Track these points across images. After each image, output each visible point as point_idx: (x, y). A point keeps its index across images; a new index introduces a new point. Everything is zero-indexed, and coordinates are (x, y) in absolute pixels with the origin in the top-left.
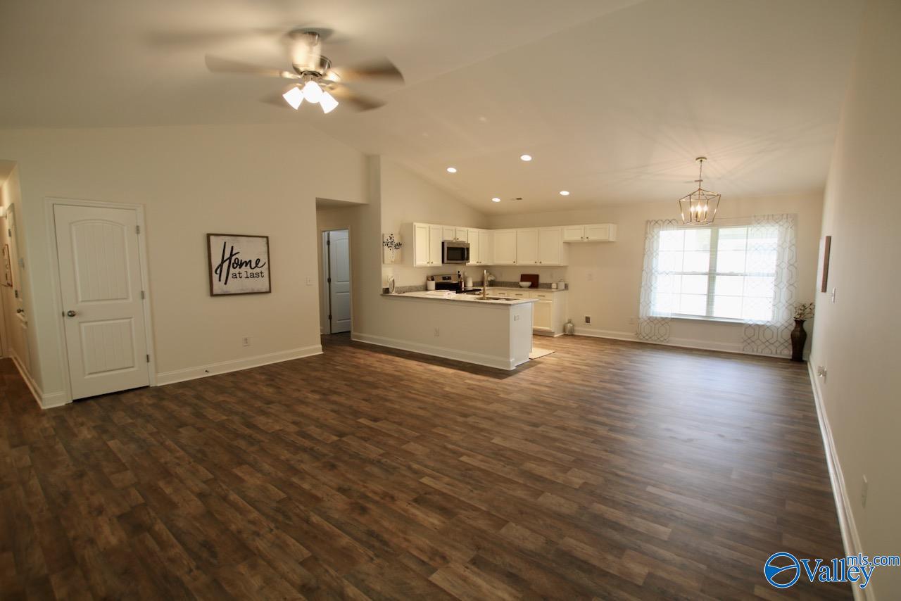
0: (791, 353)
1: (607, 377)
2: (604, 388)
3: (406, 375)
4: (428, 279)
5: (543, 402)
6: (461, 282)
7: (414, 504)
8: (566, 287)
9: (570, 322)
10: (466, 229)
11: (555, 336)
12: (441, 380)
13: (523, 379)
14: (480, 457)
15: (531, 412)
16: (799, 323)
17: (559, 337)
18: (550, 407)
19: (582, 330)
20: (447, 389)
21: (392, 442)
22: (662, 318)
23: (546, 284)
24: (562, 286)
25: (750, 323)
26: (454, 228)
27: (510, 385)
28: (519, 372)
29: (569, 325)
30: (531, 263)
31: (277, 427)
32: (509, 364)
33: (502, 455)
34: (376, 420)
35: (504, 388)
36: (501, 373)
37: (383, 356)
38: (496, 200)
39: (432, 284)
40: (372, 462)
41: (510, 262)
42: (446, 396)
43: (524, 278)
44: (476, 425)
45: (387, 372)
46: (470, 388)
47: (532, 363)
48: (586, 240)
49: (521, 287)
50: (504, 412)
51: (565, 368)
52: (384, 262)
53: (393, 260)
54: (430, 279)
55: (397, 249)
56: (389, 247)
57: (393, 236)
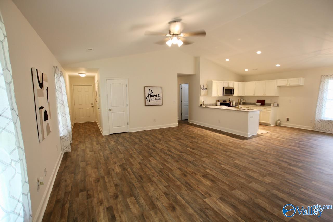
1: (293, 144)
2: (290, 148)
3: (206, 135)
4: (217, 101)
5: (260, 151)
6: (230, 103)
7: (202, 177)
8: (278, 105)
9: (279, 120)
10: (233, 82)
11: (271, 126)
12: (219, 139)
13: (252, 141)
14: (229, 166)
15: (253, 153)
17: (273, 126)
18: (263, 153)
19: (284, 124)
20: (221, 142)
21: (198, 157)
22: (328, 120)
23: (268, 104)
24: (276, 105)
26: (228, 82)
27: (246, 143)
28: (252, 138)
29: (279, 122)
30: (262, 95)
31: (162, 148)
32: (247, 135)
33: (238, 167)
34: (193, 149)
35: (244, 144)
36: (243, 138)
37: (199, 128)
38: (246, 70)
39: (219, 103)
40: (190, 162)
41: (252, 95)
42: (220, 144)
43: (258, 101)
44: (230, 155)
45: (199, 134)
46: (230, 142)
47: (258, 135)
48: (288, 85)
49: (257, 105)
50: (242, 152)
51: (273, 139)
52: (200, 95)
53: (204, 94)
54: (218, 101)
55: (206, 90)
56: (202, 90)
57: (204, 85)
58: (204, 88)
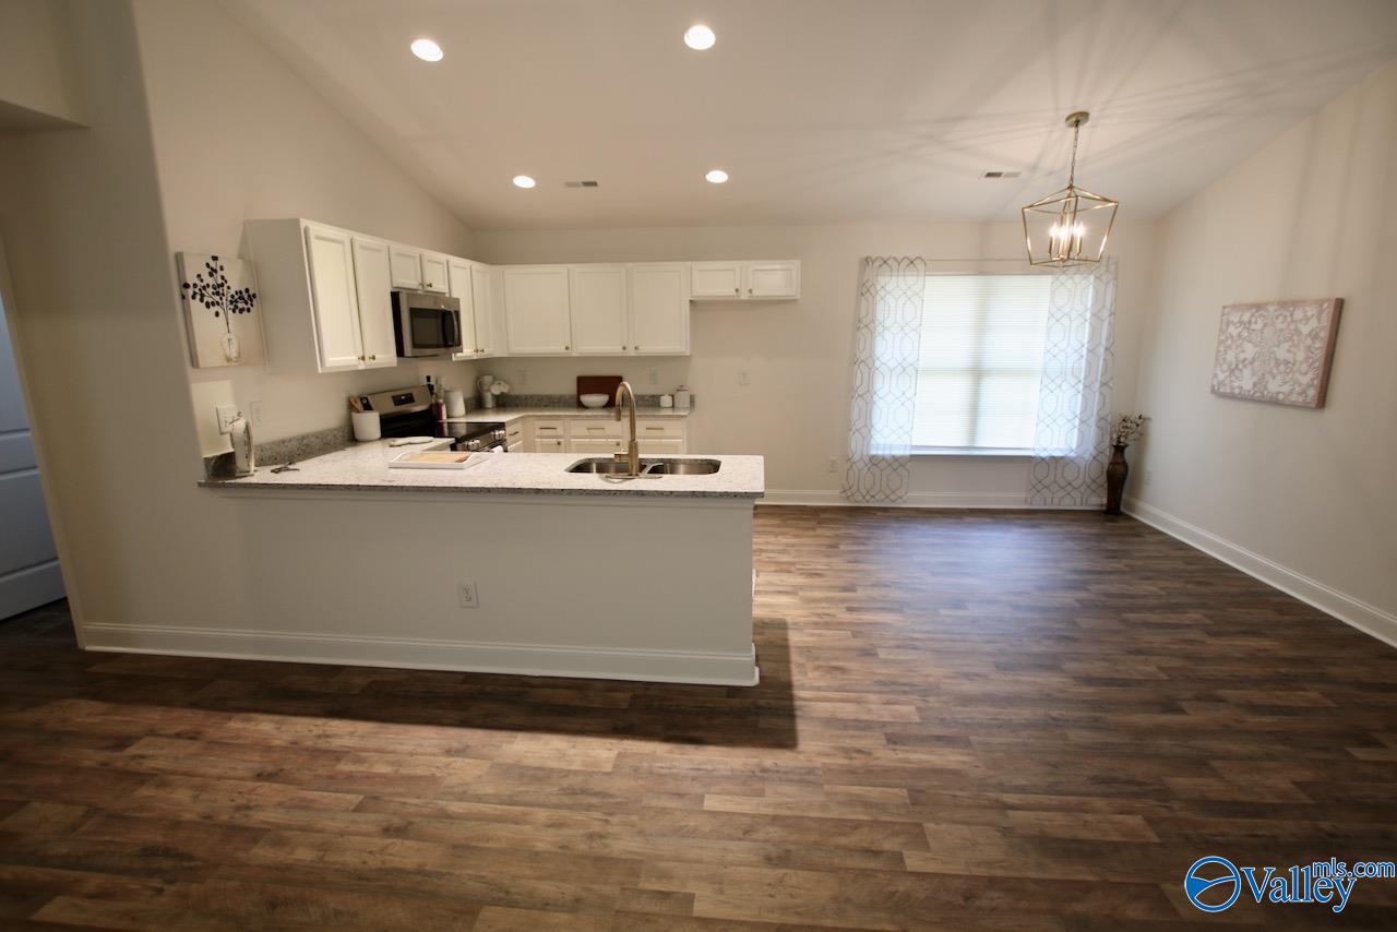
0: (1105, 501)
4: (351, 407)
6: (436, 408)
8: (693, 402)
10: (443, 257)
16: (1119, 449)
22: (894, 457)
23: (647, 398)
24: (683, 401)
25: (1044, 454)
26: (417, 251)
28: (786, 685)
30: (611, 347)
38: (524, 182)
39: (370, 423)
41: (555, 347)
43: (587, 384)
48: (744, 296)
49: (585, 407)
52: (194, 362)
53: (233, 352)
54: (359, 406)
55: (241, 311)
56: (208, 305)
57: (219, 263)
58: (225, 288)
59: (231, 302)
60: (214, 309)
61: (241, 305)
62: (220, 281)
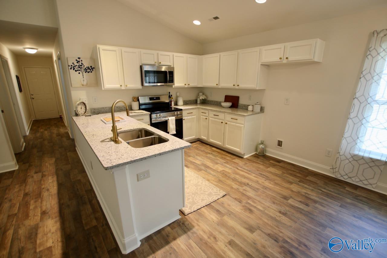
4: (132, 100)
6: (171, 101)
8: (262, 110)
9: (262, 143)
10: (170, 54)
11: (245, 157)
17: (249, 158)
19: (273, 152)
23: (244, 106)
24: (258, 109)
26: (155, 52)
29: (261, 146)
30: (231, 85)
38: (197, 23)
39: (136, 105)
41: (213, 84)
43: (228, 98)
48: (285, 61)
49: (223, 107)
52: (72, 86)
53: (85, 83)
55: (88, 72)
56: (76, 71)
57: (81, 59)
58: (83, 66)
59: (85, 70)
60: (78, 72)
61: (88, 71)
62: (81, 64)
